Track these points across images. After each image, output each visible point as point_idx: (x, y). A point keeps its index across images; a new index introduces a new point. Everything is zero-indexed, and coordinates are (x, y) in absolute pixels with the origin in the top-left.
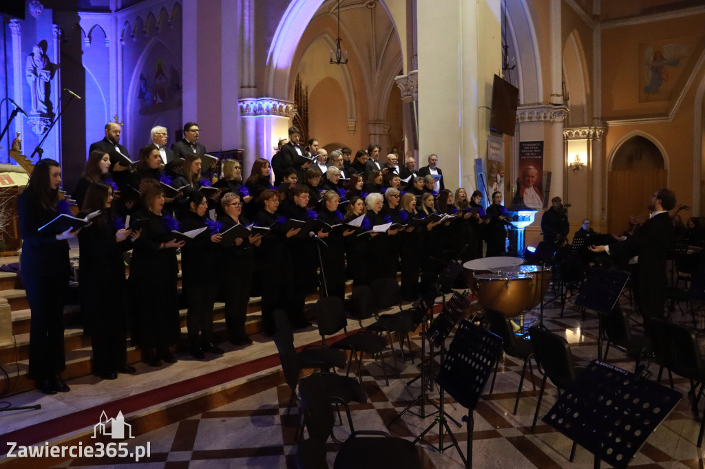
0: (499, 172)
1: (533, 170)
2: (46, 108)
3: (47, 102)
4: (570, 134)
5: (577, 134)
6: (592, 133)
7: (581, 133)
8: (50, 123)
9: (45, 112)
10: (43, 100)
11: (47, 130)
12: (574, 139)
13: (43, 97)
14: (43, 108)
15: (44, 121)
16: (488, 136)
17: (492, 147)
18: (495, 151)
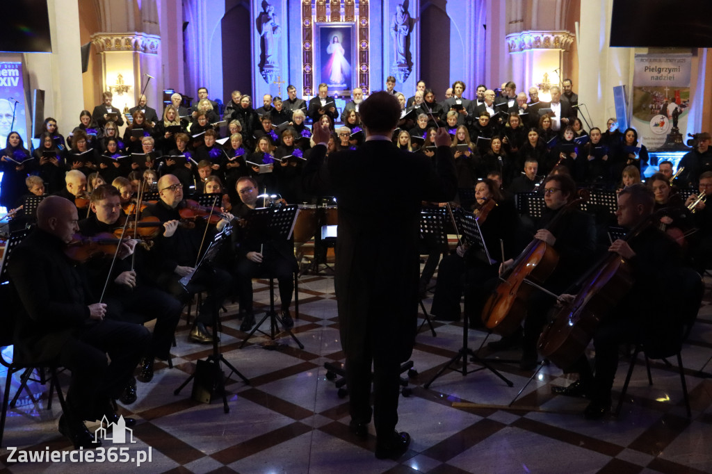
2: (404, 58)
3: (407, 55)
8: (408, 72)
9: (403, 62)
10: (403, 52)
11: (406, 77)
13: (402, 50)
14: (402, 59)
15: (402, 70)
16: (637, 56)
17: (653, 70)
18: (664, 73)
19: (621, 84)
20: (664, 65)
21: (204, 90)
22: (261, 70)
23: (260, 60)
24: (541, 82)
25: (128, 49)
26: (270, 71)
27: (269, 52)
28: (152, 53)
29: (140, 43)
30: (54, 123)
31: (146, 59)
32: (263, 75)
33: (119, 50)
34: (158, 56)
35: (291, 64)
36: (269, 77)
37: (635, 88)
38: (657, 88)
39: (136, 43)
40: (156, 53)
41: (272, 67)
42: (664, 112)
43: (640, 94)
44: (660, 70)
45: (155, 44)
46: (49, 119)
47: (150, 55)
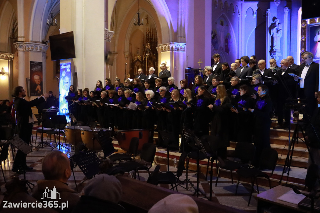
22: (271, 54)
23: (270, 49)
25: (169, 51)
26: (274, 54)
27: (275, 44)
28: (181, 51)
29: (174, 47)
31: (179, 54)
32: (272, 57)
33: (166, 51)
34: (185, 52)
35: (291, 50)
36: (274, 57)
39: (172, 47)
40: (184, 51)
41: (275, 52)
45: (183, 47)
47: (180, 52)
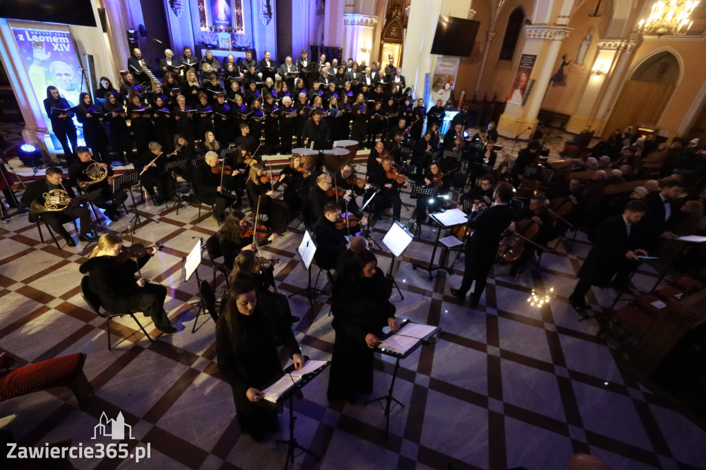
0: (448, 82)
1: (524, 77)
3: (268, 7)
4: (604, 45)
5: (610, 45)
6: (623, 45)
7: (613, 45)
8: (269, 19)
9: (266, 11)
10: (266, 5)
11: (268, 22)
12: (606, 49)
13: (265, 3)
14: (265, 9)
15: (266, 17)
16: (439, 58)
17: (443, 66)
18: (447, 68)
19: (428, 72)
20: (447, 64)
21: (189, 50)
22: (172, 6)
24: (363, 47)
26: (178, 8)
30: (107, 82)
32: (174, 10)
35: (191, 3)
36: (178, 12)
37: (435, 75)
38: (443, 75)
41: (180, 5)
42: (444, 88)
43: (437, 78)
44: (446, 66)
46: (103, 78)
